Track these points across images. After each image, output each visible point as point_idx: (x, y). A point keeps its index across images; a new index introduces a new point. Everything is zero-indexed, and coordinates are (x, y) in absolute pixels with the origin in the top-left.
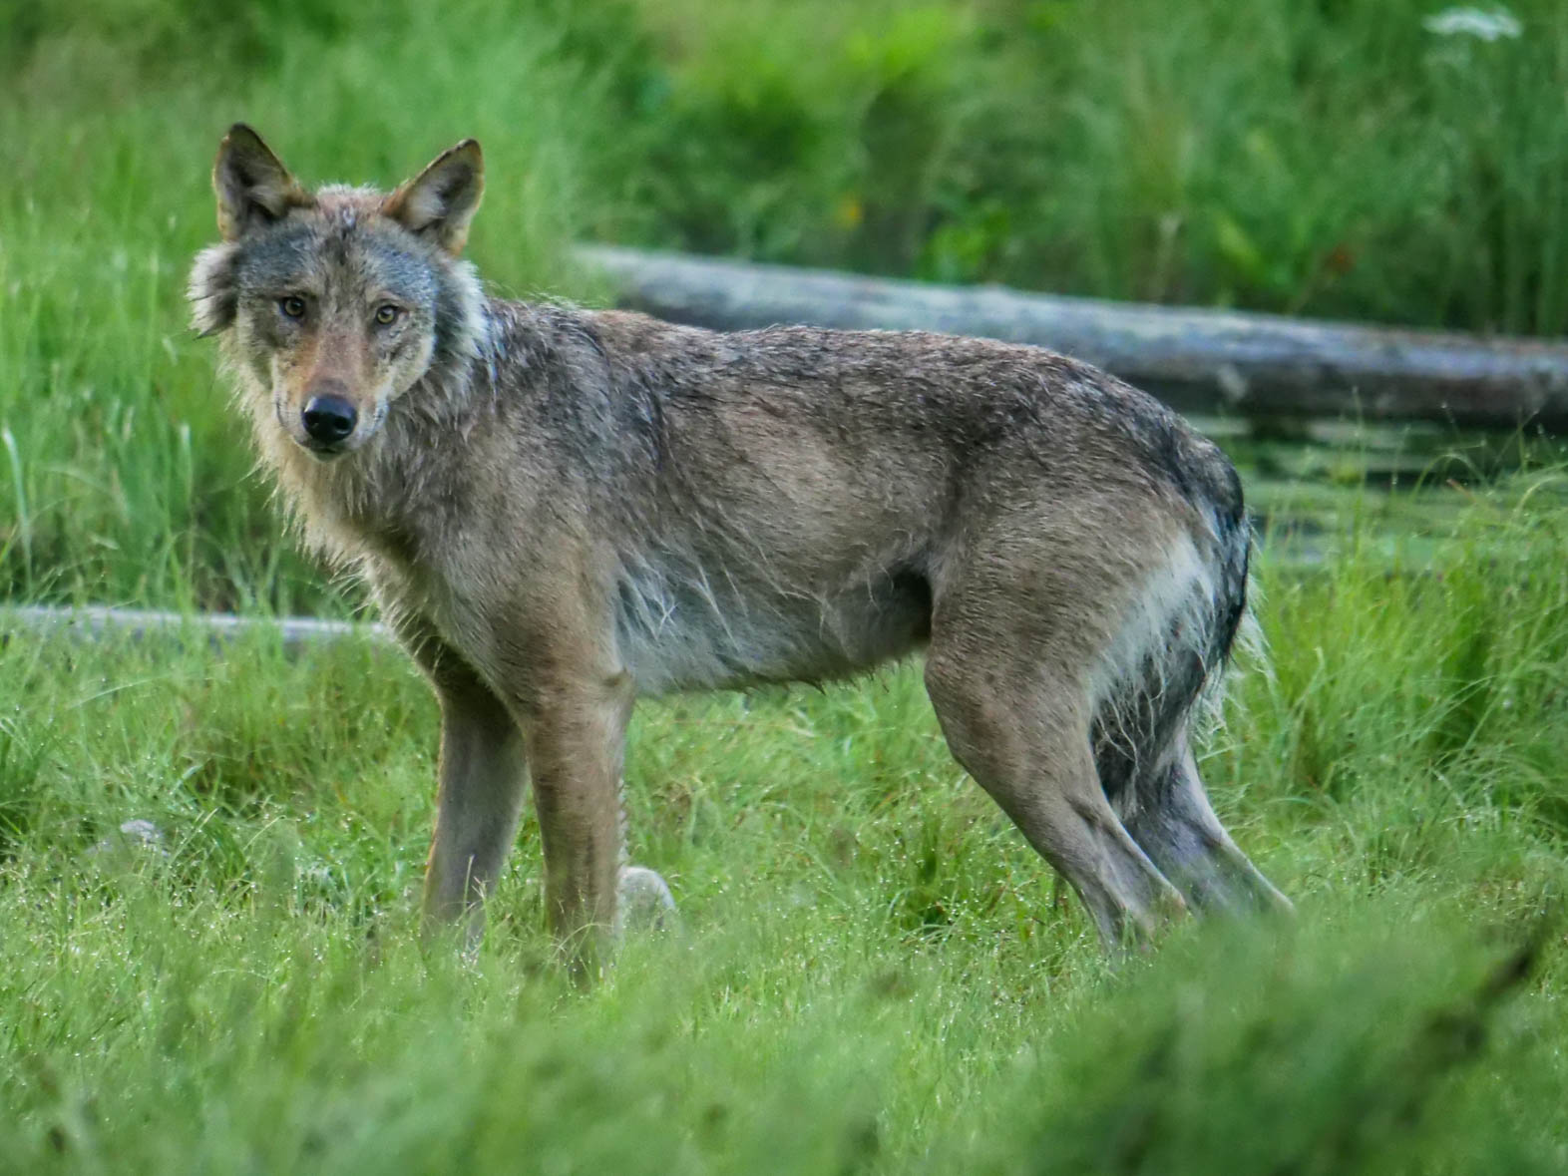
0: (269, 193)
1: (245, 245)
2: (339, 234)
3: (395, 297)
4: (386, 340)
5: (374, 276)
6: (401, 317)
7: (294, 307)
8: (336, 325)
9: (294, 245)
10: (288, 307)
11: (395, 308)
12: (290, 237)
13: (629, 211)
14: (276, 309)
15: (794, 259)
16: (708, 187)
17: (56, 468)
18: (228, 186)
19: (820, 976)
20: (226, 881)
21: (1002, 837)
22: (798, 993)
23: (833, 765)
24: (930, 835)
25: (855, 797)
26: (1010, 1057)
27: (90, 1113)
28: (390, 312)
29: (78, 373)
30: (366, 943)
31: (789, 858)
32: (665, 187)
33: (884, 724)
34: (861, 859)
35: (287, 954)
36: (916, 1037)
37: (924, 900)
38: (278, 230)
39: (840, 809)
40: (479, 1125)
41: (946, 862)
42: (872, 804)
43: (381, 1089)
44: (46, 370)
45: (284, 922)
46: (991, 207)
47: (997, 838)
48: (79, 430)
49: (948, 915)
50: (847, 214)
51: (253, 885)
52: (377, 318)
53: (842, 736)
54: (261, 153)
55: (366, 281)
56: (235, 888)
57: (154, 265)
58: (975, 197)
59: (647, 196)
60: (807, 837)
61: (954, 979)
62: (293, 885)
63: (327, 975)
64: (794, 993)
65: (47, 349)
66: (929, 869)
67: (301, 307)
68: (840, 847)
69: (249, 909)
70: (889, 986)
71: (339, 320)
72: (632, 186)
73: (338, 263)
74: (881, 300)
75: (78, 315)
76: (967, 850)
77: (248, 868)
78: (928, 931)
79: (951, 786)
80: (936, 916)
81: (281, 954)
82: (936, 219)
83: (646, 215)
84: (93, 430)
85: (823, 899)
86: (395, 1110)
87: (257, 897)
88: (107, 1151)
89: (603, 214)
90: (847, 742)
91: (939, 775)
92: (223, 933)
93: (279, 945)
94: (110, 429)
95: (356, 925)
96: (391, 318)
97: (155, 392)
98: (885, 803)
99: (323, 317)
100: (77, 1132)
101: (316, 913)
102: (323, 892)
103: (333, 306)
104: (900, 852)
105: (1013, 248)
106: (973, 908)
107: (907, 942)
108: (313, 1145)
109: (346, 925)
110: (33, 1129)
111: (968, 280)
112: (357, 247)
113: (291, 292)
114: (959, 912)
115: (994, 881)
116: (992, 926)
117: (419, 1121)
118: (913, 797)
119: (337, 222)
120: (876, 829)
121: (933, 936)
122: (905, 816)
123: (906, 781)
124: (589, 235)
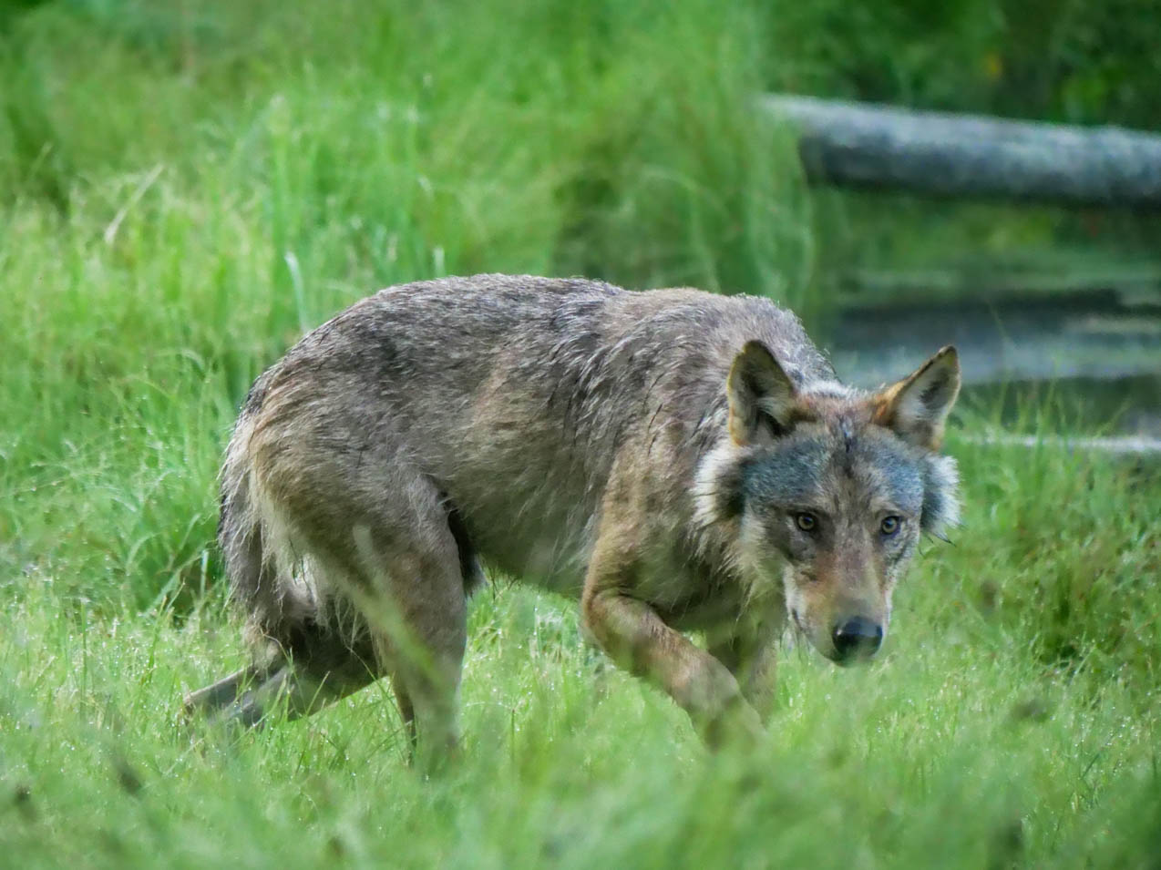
0: (777, 406)
1: (756, 454)
2: (843, 447)
3: (896, 509)
4: (891, 549)
5: (878, 489)
6: (903, 526)
7: (806, 522)
8: (850, 540)
9: (803, 459)
10: (801, 523)
11: (896, 518)
12: (798, 451)
13: (808, 67)
14: (790, 524)
15: (947, 106)
16: (874, 45)
17: (333, 285)
18: (740, 393)
19: (974, 703)
20: (478, 629)
21: (1124, 587)
22: (956, 718)
23: (983, 528)
24: (1064, 585)
25: (1001, 554)
26: (1132, 769)
27: (366, 823)
28: (893, 522)
29: (350, 207)
30: (594, 677)
31: (945, 605)
32: (837, 46)
33: (1025, 493)
34: (1006, 605)
35: (528, 689)
36: (1054, 754)
37: (1059, 640)
38: (787, 442)
39: (989, 565)
40: (690, 830)
41: (1077, 607)
42: (1015, 559)
43: (609, 800)
44: (322, 204)
45: (527, 662)
46: (1110, 61)
47: (1120, 586)
48: (351, 254)
49: (1079, 652)
50: (991, 68)
51: (500, 632)
52: (882, 530)
53: (990, 503)
54: (772, 369)
55: (871, 494)
56: (485, 634)
57: (412, 115)
58: (1095, 53)
59: (824, 55)
60: (961, 588)
61: (1085, 704)
62: (533, 632)
63: (562, 707)
64: (952, 718)
65: (324, 186)
66: (1064, 612)
67: (815, 524)
68: (987, 595)
69: (497, 651)
70: (1030, 712)
71: (850, 536)
72: (810, 45)
73: (846, 477)
74: (1019, 140)
75: (349, 156)
76: (1095, 598)
77: (496, 617)
78: (1064, 665)
79: (1081, 544)
80: (1070, 652)
81: (524, 689)
82: (1065, 71)
83: (822, 70)
84: (363, 253)
85: (974, 639)
86: (618, 820)
87: (504, 642)
88: (379, 855)
89: (787, 70)
90: (994, 509)
91: (1072, 534)
92: (475, 672)
93: (521, 682)
94: (376, 252)
95: (586, 663)
96: (894, 527)
97: (415, 222)
98: (1027, 559)
99: (837, 533)
100: (354, 839)
101: (553, 654)
102: (559, 637)
103: (845, 522)
104: (1039, 600)
105: (1128, 94)
106: (1100, 646)
107: (1046, 674)
108: (551, 850)
109: (578, 664)
110: (317, 839)
111: (1090, 121)
112: (860, 459)
113: (804, 508)
114: (1089, 649)
115: (1118, 623)
116: (1116, 659)
117: (640, 827)
118: (1050, 553)
119: (840, 437)
120: (1019, 581)
121: (1067, 669)
122: (1043, 569)
123: (1043, 542)
124: (777, 87)
